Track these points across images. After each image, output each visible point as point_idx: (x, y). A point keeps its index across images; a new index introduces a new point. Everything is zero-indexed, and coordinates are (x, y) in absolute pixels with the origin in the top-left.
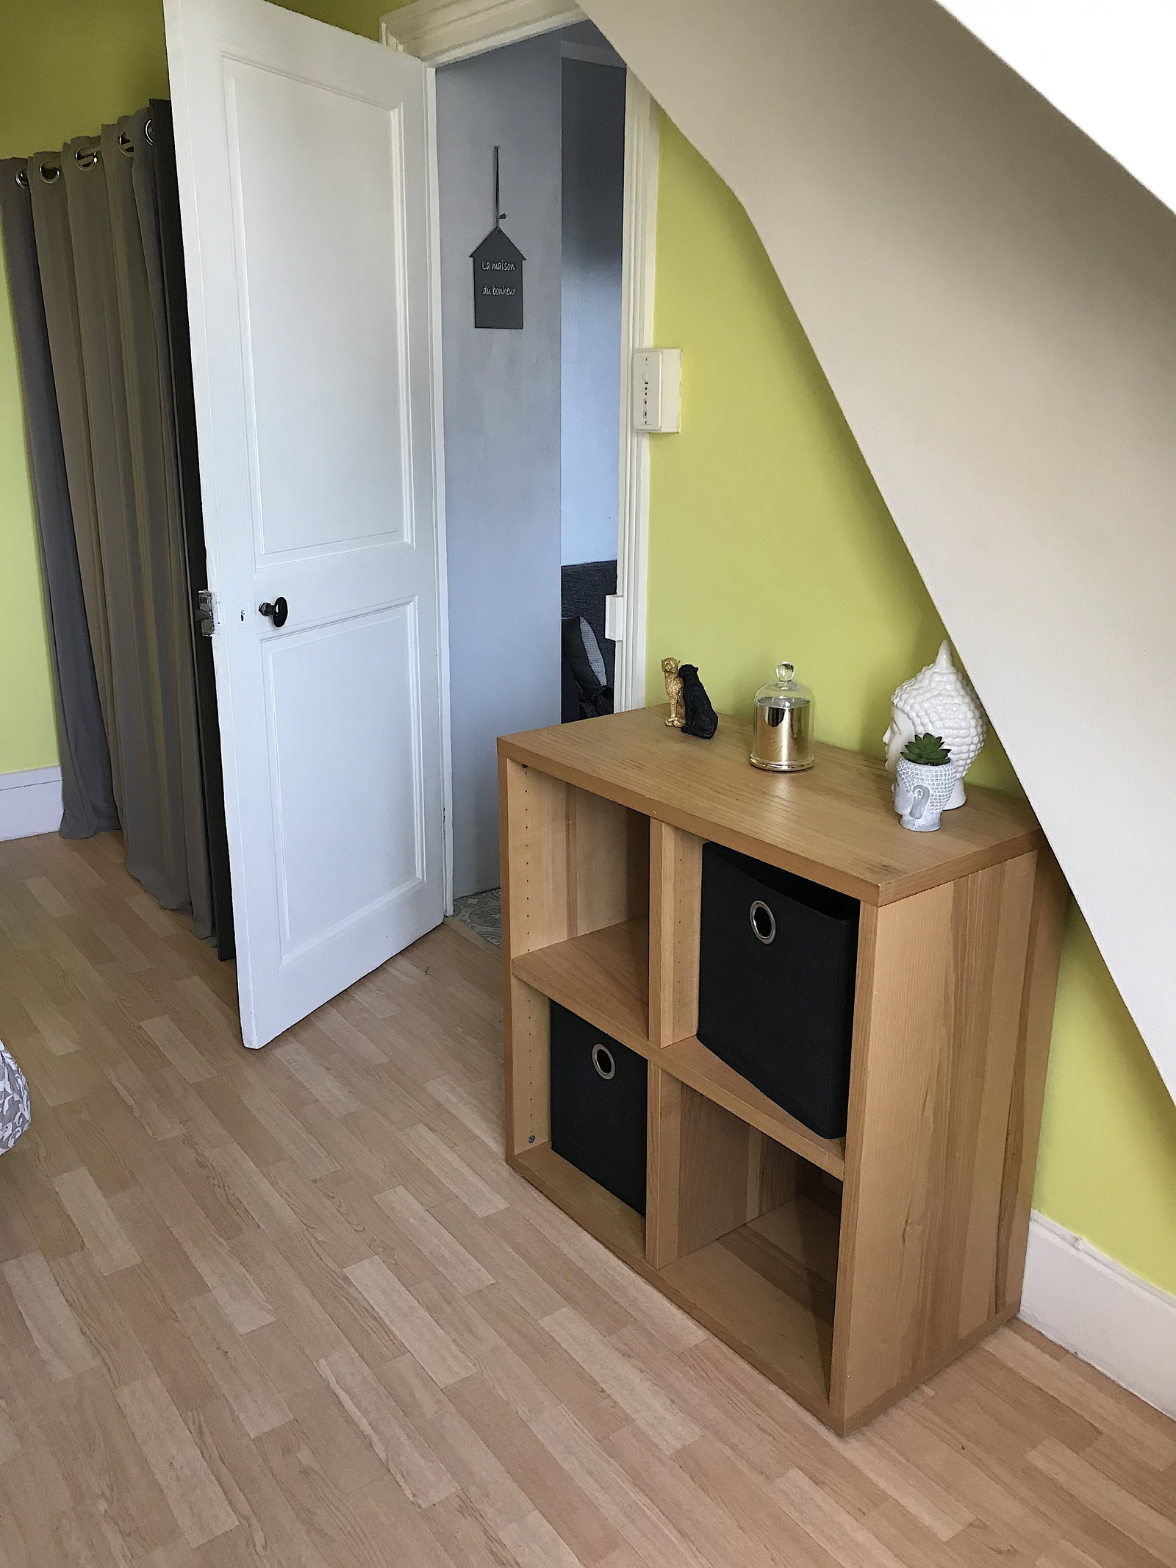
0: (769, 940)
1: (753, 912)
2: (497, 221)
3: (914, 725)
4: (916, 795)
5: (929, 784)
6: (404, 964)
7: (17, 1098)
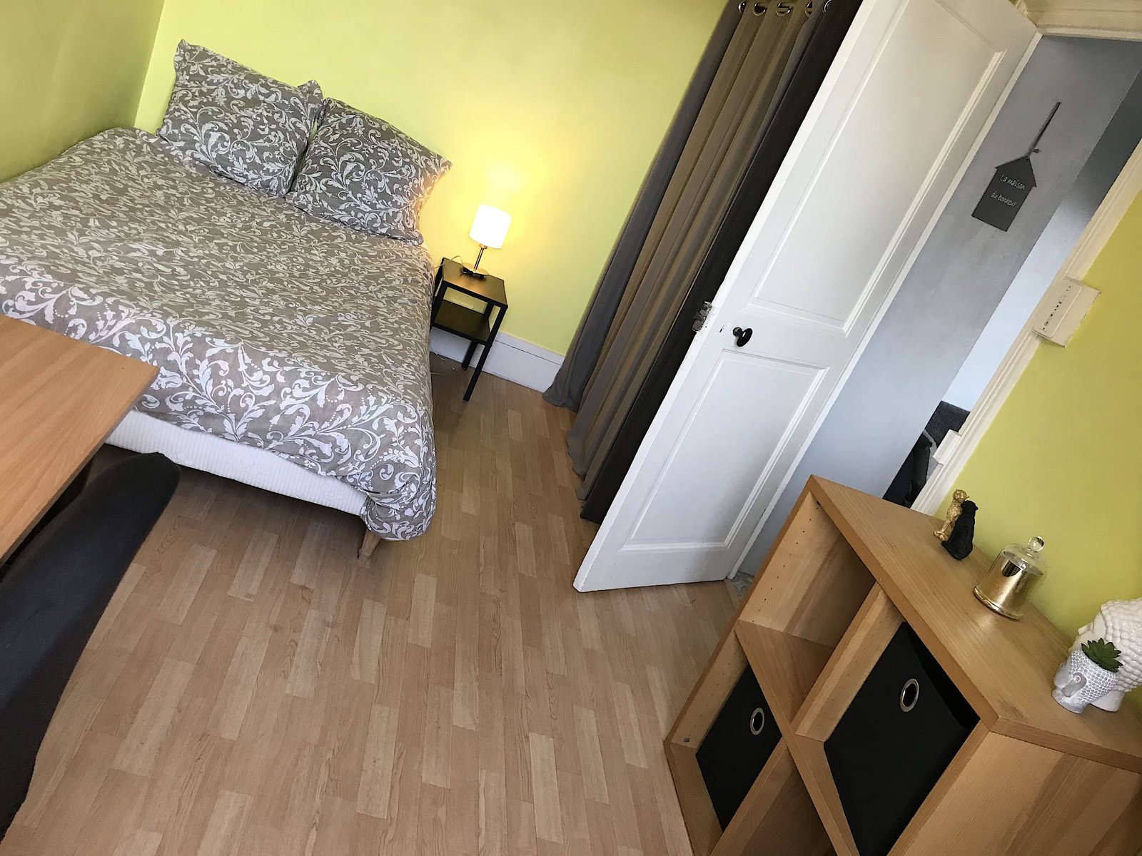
0: (907, 709)
1: (907, 685)
2: (1030, 153)
3: (1107, 633)
4: (1075, 679)
5: (1089, 678)
6: (684, 591)
7: (425, 514)
